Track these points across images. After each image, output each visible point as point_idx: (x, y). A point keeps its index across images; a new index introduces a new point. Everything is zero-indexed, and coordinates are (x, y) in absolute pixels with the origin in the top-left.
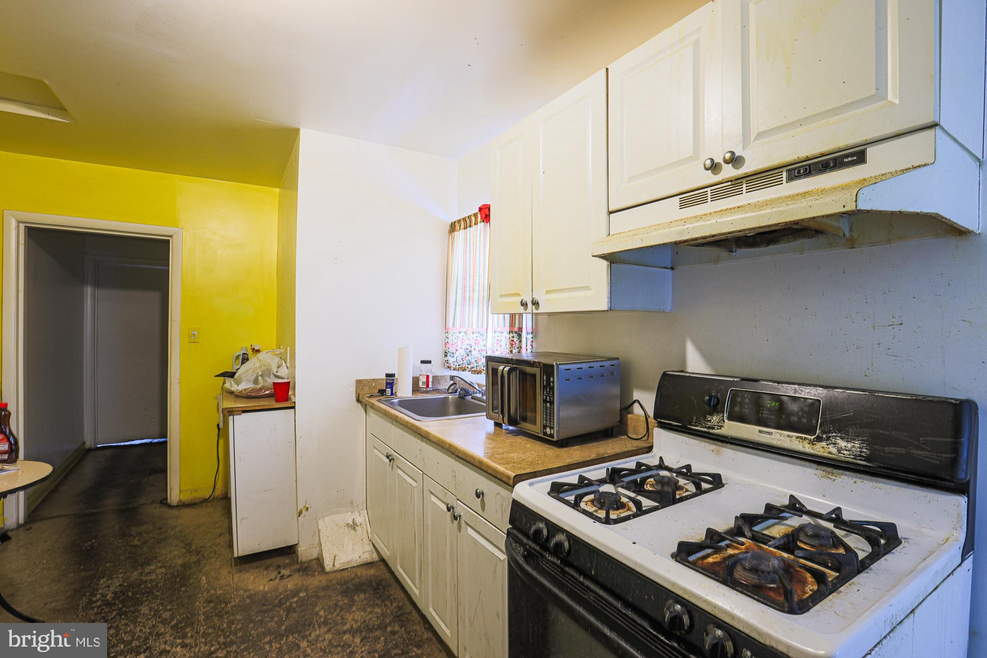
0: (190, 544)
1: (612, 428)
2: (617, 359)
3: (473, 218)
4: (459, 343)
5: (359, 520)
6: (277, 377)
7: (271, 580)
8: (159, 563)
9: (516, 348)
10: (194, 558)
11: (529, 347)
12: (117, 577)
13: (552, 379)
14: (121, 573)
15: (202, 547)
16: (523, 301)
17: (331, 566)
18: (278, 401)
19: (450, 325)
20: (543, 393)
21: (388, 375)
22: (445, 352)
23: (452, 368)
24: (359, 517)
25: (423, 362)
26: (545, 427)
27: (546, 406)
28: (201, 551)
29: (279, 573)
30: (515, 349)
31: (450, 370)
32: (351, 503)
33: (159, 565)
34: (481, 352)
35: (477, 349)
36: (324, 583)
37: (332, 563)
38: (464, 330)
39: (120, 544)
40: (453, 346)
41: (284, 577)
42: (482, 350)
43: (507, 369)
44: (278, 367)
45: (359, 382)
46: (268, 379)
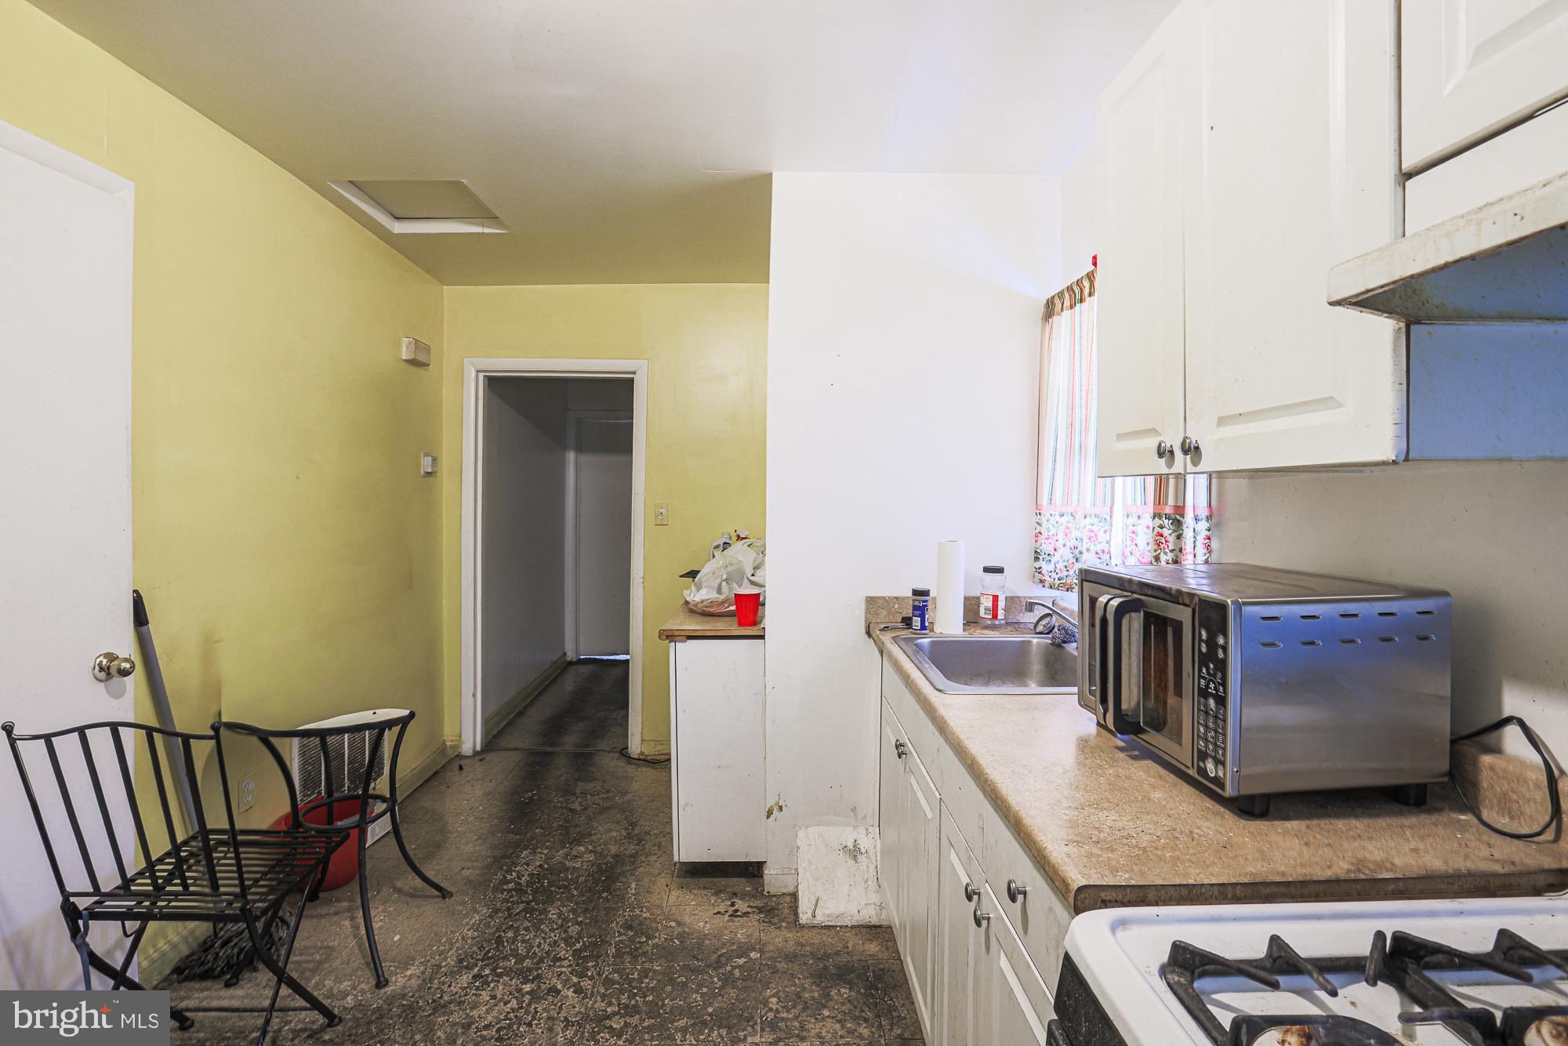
0: (633, 825)
1: (1422, 788)
2: (1444, 594)
3: (1086, 284)
4: (1061, 537)
5: (865, 843)
6: (753, 583)
7: (719, 913)
8: (591, 844)
9: (1167, 551)
10: (632, 849)
11: (1201, 551)
12: (540, 853)
13: (1221, 641)
14: (547, 848)
15: (647, 833)
16: (1163, 445)
17: (810, 915)
18: (741, 624)
19: (1044, 500)
20: (1200, 670)
21: (916, 593)
22: (1036, 552)
23: (1047, 585)
24: (866, 838)
25: (987, 570)
26: (1203, 756)
27: (1206, 705)
28: (643, 840)
29: (733, 904)
30: (1166, 553)
31: (1044, 586)
32: (854, 810)
33: (590, 847)
34: (1101, 555)
35: (1093, 549)
36: (791, 947)
37: (812, 910)
38: (1070, 509)
39: (559, 804)
40: (1049, 541)
41: (739, 913)
42: (1103, 551)
43: (1115, 603)
44: (756, 568)
45: (871, 601)
46: (736, 586)
